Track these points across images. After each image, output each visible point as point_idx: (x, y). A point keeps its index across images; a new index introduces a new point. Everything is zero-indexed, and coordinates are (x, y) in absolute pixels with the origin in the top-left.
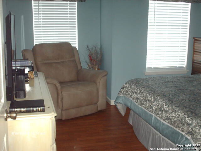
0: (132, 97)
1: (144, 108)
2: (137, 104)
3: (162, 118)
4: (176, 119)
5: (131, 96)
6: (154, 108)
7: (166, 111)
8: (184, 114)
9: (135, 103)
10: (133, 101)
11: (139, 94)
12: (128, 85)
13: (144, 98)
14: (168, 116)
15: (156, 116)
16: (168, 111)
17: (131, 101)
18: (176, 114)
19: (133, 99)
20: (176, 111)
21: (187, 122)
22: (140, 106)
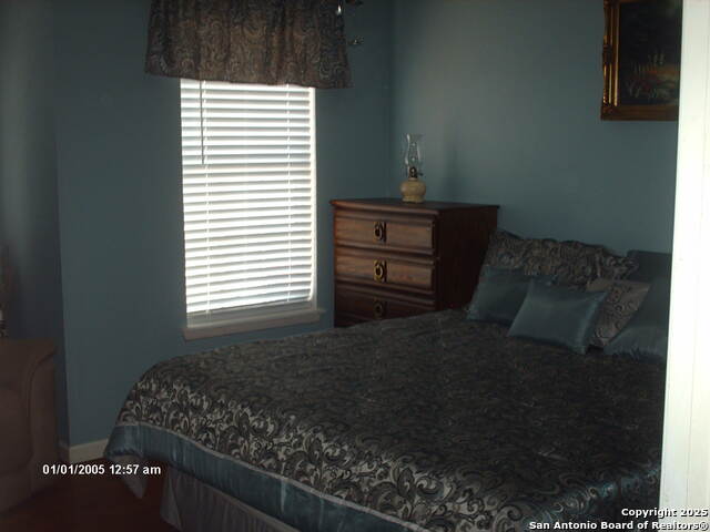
0: (182, 425)
1: (242, 459)
2: (208, 449)
3: (319, 485)
4: (379, 482)
5: (175, 421)
6: (281, 456)
7: (333, 461)
8: (404, 461)
9: (199, 445)
10: (187, 438)
11: (210, 410)
12: (154, 386)
13: (234, 423)
14: (345, 477)
15: (295, 483)
16: (340, 458)
17: (180, 440)
18: (375, 464)
19: (187, 432)
20: (370, 454)
21: (422, 485)
22: (222, 456)
